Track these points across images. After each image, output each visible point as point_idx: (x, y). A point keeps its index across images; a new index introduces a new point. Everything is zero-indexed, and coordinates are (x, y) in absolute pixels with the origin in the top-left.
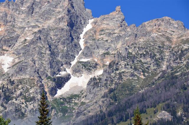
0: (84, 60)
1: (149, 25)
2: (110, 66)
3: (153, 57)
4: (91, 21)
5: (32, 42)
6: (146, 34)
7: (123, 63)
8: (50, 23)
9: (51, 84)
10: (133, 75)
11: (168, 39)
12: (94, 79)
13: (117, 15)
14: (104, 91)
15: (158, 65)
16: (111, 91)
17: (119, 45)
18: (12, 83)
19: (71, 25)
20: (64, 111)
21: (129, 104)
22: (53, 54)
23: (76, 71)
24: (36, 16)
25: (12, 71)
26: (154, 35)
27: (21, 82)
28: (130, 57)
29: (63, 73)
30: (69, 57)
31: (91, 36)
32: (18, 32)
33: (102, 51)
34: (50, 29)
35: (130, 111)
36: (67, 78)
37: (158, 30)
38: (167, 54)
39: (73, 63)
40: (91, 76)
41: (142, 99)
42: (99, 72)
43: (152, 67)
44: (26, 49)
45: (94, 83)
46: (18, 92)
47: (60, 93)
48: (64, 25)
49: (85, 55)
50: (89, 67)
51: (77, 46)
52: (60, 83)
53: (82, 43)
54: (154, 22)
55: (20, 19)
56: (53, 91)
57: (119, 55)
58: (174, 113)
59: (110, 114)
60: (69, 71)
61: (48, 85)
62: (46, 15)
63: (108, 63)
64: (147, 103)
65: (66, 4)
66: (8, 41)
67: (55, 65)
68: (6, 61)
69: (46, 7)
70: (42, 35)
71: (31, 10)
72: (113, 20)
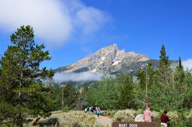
0: (117, 59)
1: (129, 53)
2: (122, 60)
3: (130, 59)
4: (119, 51)
5: (108, 55)
6: (129, 54)
7: (124, 60)
8: (111, 51)
9: (111, 63)
10: (126, 62)
11: (133, 56)
13: (123, 50)
15: (131, 60)
16: (122, 65)
17: (124, 56)
18: (104, 62)
19: (115, 52)
20: (114, 68)
22: (112, 57)
23: (116, 61)
25: (105, 60)
26: (130, 55)
27: (106, 62)
28: (126, 59)
29: (113, 61)
30: (115, 58)
31: (119, 54)
32: (106, 53)
33: (121, 57)
36: (114, 62)
37: (131, 54)
38: (132, 58)
39: (115, 59)
41: (128, 67)
42: (120, 61)
44: (107, 56)
45: (119, 63)
46: (106, 64)
47: (113, 65)
48: (114, 52)
49: (118, 58)
50: (118, 60)
51: (116, 56)
52: (113, 63)
53: (117, 55)
54: (130, 52)
55: (106, 51)
56: (112, 64)
57: (124, 58)
58: (133, 70)
59: (122, 69)
60: (115, 61)
62: (111, 50)
65: (114, 48)
66: (104, 55)
67: (112, 59)
68: (103, 58)
69: (110, 49)
70: (110, 54)
71: (108, 49)
72: (123, 51)
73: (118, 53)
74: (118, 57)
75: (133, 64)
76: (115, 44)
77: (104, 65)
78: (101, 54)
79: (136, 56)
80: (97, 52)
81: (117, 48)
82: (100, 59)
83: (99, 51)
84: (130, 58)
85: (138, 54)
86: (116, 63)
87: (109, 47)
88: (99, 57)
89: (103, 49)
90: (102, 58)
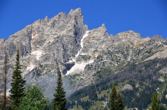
1: (121, 35)
2: (98, 58)
3: (123, 53)
4: (87, 32)
5: (53, 43)
6: (119, 40)
7: (105, 56)
8: (64, 32)
9: (64, 67)
10: (111, 63)
11: (132, 43)
12: (89, 65)
13: (102, 29)
14: (94, 72)
15: (126, 58)
16: (98, 72)
17: (103, 46)
18: (41, 66)
19: (76, 34)
21: (108, 80)
22: (65, 50)
23: (78, 60)
24: (56, 28)
25: (41, 60)
26: (123, 41)
27: (46, 66)
28: (109, 53)
29: (70, 62)
30: (74, 52)
31: (87, 41)
32: (45, 37)
33: (93, 50)
34: (64, 36)
35: (109, 84)
36: (73, 64)
37: (126, 38)
38: (131, 52)
39: (77, 56)
40: (87, 64)
41: (116, 77)
42: (91, 62)
43: (122, 59)
44: (50, 48)
45: (89, 67)
46: (45, 72)
47: (68, 73)
48: (72, 34)
49: (84, 51)
50: (86, 58)
51: (79, 46)
52: (69, 67)
53: (82, 44)
54: (124, 33)
55: (47, 30)
56: (65, 72)
57: (103, 51)
58: (134, 86)
59: (97, 86)
60: (74, 60)
61: (62, 68)
62: (62, 28)
63: (96, 56)
64: (119, 80)
65: (73, 21)
66: (40, 42)
67: (66, 57)
68: (38, 54)
69: (61, 23)
70: (59, 39)
71: (53, 25)
72: (100, 32)
73: (86, 35)
74: (86, 49)
75: (132, 67)
76: (77, 10)
77: (39, 75)
78: (30, 39)
79: (142, 45)
80: (15, 34)
81: (81, 20)
82: (27, 57)
83: (24, 30)
84: (123, 50)
85: (147, 39)
86: (79, 67)
87: (56, 17)
88: (25, 51)
89: (36, 24)
90: (33, 53)
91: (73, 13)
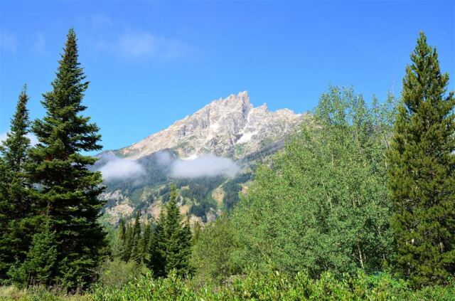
0: (249, 127)
1: (279, 112)
3: (281, 126)
4: (252, 109)
5: (226, 119)
6: (277, 116)
7: (267, 129)
8: (234, 110)
9: (235, 138)
10: (271, 134)
11: (287, 118)
12: (254, 136)
13: (264, 106)
14: (259, 141)
15: (283, 130)
16: (262, 141)
17: (265, 120)
18: (218, 137)
19: (244, 111)
20: (241, 150)
21: (270, 148)
22: (235, 124)
23: (246, 132)
24: (228, 107)
25: (218, 131)
26: (281, 116)
27: (221, 136)
28: (270, 126)
29: (240, 133)
30: (242, 125)
31: (252, 117)
32: (220, 114)
33: (257, 123)
34: (235, 113)
35: (271, 151)
36: (242, 135)
37: (283, 114)
38: (287, 125)
39: (245, 128)
40: (253, 134)
41: (276, 146)
42: (256, 133)
43: (280, 131)
44: (224, 122)
45: (254, 137)
46: (220, 141)
47: (239, 141)
48: (240, 111)
49: (250, 125)
50: (251, 130)
51: (246, 120)
52: (239, 137)
53: (248, 119)
54: (281, 111)
55: (221, 108)
56: (236, 141)
57: (265, 125)
59: (262, 152)
60: (243, 132)
61: (233, 138)
62: (233, 107)
63: (260, 129)
64: (278, 147)
65: (242, 101)
66: (216, 118)
67: (236, 129)
68: (215, 127)
69: (232, 103)
70: (230, 116)
71: (226, 104)
72: (261, 110)
73: (251, 112)
74: (251, 123)
75: (288, 137)
76: (244, 92)
77: (216, 144)
78: (209, 116)
79: (294, 120)
80: (197, 112)
81: (247, 101)
82: (206, 129)
83: (204, 109)
84: (281, 124)
85: (299, 115)
86: (246, 138)
87: (228, 98)
88: (205, 125)
89: (213, 104)
90: (211, 126)
91: (241, 94)
